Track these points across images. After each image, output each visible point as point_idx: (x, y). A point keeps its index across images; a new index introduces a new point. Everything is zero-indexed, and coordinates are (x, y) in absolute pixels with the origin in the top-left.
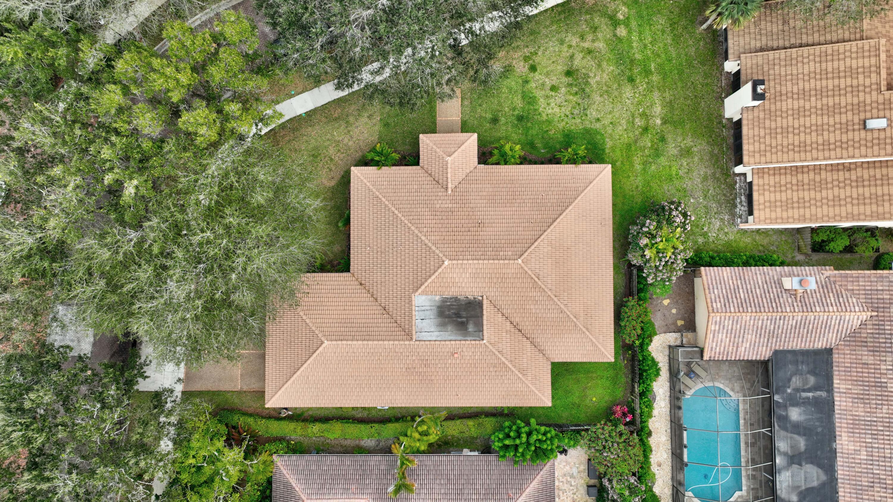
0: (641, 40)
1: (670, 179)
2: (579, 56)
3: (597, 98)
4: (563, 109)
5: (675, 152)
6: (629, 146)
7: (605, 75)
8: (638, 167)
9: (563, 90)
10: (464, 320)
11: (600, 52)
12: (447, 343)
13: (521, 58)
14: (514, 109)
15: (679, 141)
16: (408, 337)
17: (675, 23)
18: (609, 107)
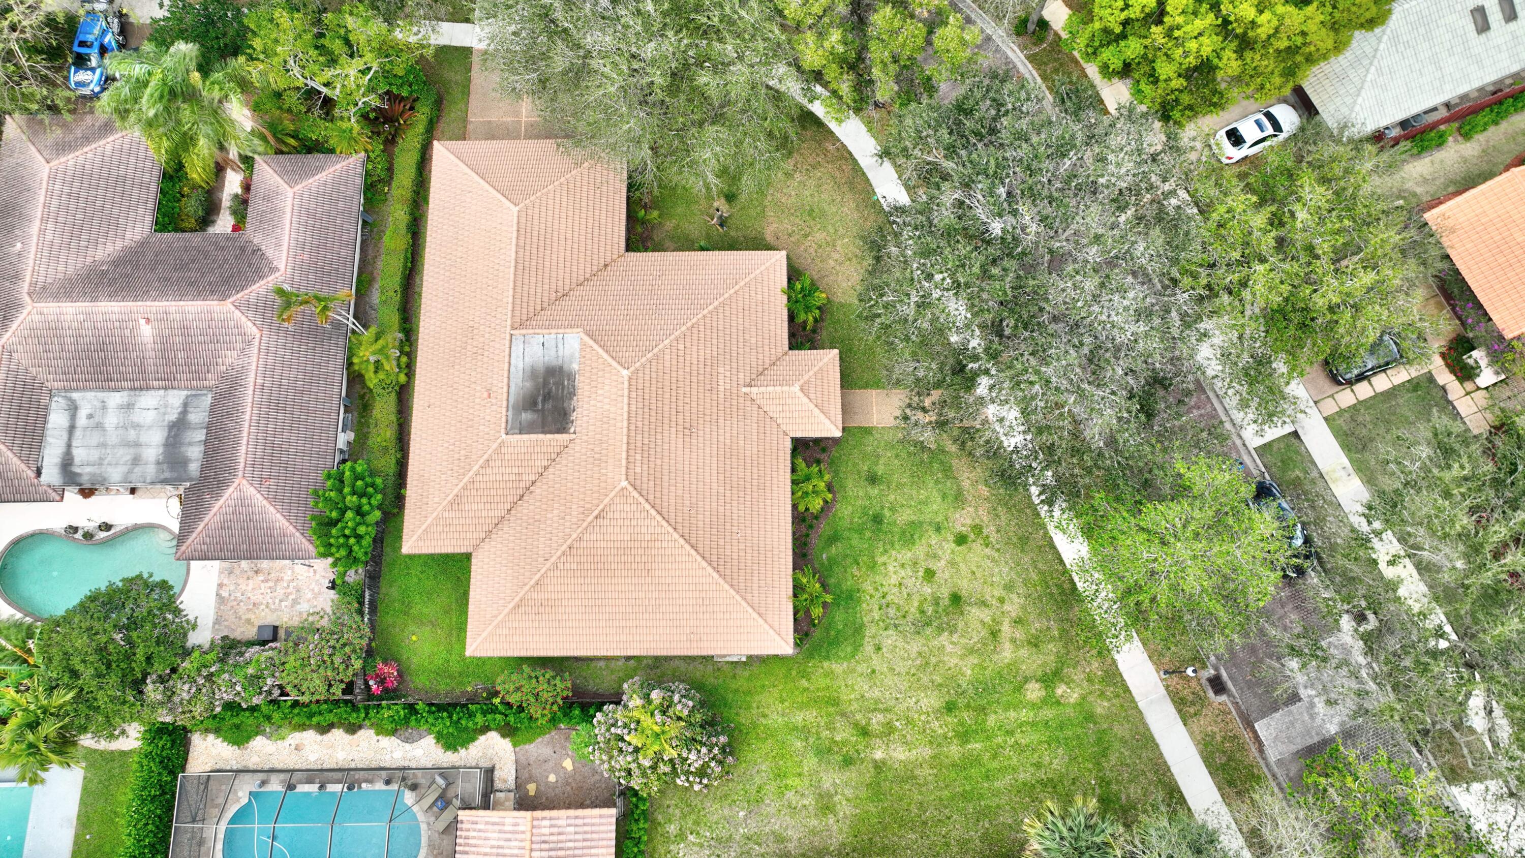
0: (1021, 725)
1: (780, 775)
2: (985, 615)
3: (915, 646)
4: (896, 590)
5: (827, 784)
6: (836, 702)
7: (955, 660)
8: (799, 718)
9: (928, 590)
10: (540, 406)
11: (994, 651)
12: (506, 380)
13: (977, 521)
14: (892, 509)
15: (846, 792)
16: (516, 325)
17: (1054, 787)
18: (901, 667)
